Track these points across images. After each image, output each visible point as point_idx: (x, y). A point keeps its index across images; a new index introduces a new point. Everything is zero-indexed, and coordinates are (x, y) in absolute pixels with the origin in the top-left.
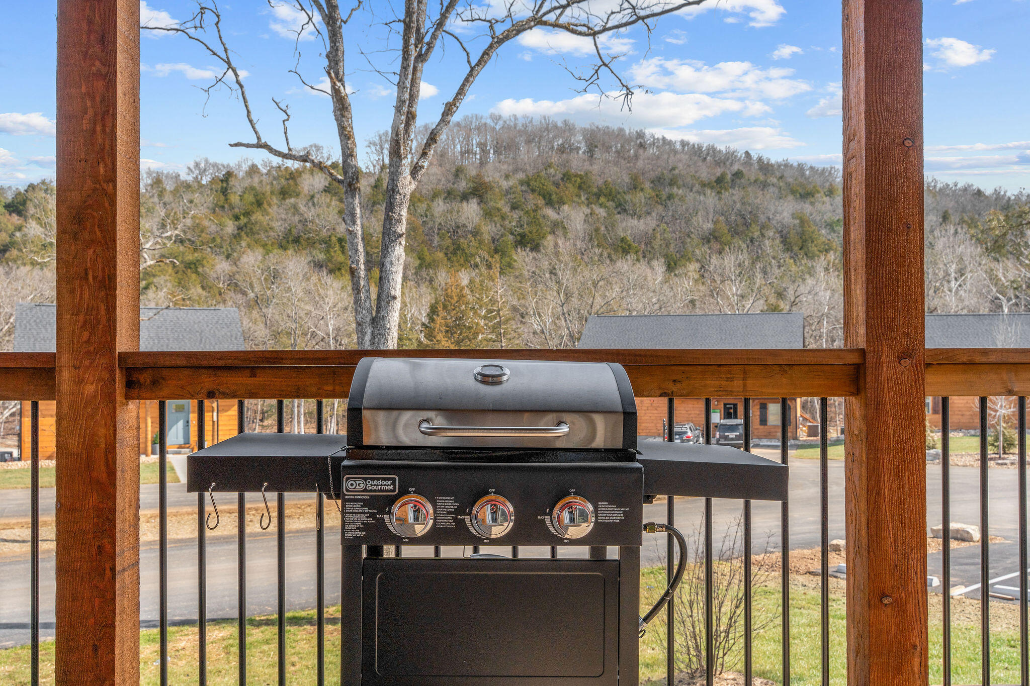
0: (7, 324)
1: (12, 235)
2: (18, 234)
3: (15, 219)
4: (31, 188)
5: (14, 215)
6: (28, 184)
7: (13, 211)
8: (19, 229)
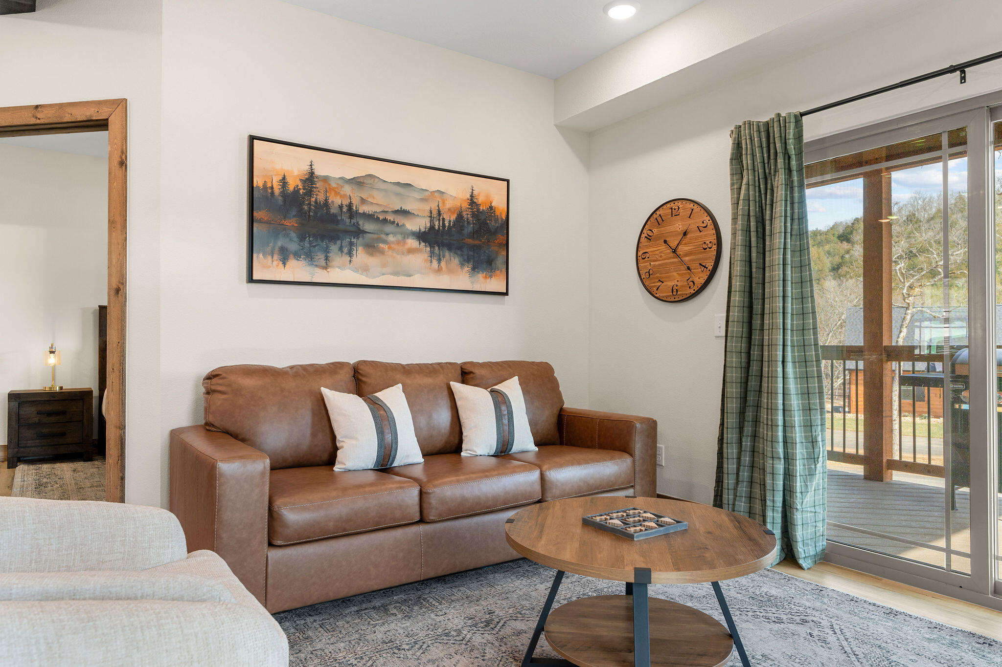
0: (839, 320)
1: (842, 257)
2: (847, 256)
3: (845, 245)
4: (856, 222)
5: (844, 242)
6: (854, 218)
7: (844, 240)
8: (848, 252)
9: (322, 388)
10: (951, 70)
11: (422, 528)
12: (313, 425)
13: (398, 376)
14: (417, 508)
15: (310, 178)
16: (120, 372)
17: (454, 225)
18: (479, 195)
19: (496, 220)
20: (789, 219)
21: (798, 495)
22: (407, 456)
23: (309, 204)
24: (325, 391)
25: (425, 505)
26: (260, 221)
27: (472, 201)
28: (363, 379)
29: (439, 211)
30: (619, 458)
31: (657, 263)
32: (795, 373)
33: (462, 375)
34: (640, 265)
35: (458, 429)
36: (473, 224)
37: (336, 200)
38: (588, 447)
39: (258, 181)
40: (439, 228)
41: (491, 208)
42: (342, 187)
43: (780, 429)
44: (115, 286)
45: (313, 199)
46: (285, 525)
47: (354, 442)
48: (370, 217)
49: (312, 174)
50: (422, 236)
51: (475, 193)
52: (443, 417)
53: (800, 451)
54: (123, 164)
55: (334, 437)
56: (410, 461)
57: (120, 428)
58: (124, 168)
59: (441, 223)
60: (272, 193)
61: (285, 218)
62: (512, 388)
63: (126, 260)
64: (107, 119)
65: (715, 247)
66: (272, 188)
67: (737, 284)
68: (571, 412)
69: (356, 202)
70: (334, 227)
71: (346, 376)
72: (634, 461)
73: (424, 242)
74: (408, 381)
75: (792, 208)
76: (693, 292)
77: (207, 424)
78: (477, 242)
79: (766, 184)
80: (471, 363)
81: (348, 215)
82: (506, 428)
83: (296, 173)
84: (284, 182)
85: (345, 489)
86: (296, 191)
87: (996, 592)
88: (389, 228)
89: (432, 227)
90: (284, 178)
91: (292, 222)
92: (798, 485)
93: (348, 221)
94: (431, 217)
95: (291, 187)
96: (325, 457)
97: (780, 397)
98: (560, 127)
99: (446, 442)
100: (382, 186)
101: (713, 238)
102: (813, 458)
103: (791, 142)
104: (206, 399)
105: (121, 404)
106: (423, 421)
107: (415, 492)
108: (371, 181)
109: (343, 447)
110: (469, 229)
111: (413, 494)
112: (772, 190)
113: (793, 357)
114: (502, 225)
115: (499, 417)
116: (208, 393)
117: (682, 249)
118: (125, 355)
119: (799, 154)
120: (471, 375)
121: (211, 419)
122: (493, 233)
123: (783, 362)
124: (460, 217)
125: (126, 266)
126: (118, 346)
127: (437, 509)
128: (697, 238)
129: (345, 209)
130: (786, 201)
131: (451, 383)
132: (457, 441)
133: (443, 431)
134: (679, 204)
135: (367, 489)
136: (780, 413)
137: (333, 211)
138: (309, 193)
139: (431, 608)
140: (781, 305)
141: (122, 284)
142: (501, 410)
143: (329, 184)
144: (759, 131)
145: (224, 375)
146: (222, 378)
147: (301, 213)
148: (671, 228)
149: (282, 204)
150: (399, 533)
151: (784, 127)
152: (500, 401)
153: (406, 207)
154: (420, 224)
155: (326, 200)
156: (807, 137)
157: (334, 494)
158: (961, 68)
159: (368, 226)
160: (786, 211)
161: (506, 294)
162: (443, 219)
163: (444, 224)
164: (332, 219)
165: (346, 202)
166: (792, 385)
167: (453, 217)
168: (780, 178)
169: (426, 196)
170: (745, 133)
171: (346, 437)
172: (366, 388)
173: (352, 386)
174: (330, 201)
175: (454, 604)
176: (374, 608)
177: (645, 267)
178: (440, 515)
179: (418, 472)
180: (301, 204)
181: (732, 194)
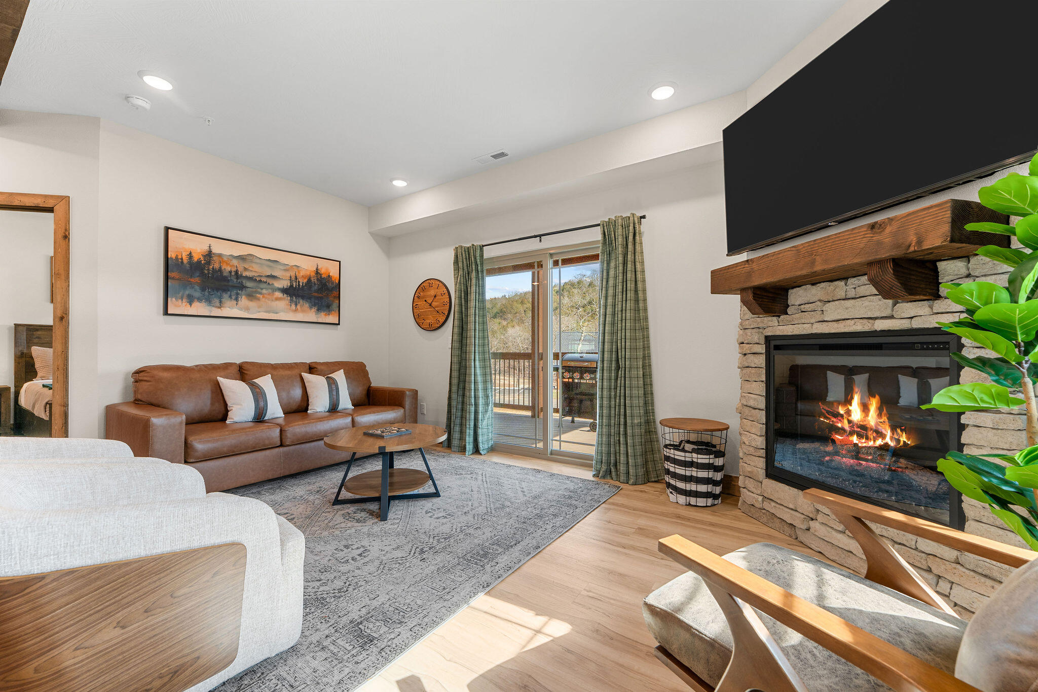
9: (218, 378)
10: (535, 237)
11: (281, 449)
12: (212, 398)
13: (269, 370)
14: (278, 439)
15: (209, 255)
16: (64, 370)
17: (306, 285)
18: (321, 269)
19: (333, 283)
20: (477, 294)
21: (480, 421)
22: (274, 414)
23: (209, 270)
24: (220, 379)
25: (283, 437)
26: (173, 278)
27: (317, 272)
28: (246, 372)
29: (296, 277)
30: (397, 409)
31: (422, 310)
32: (480, 365)
33: (309, 369)
34: (415, 311)
35: (306, 399)
36: (318, 285)
37: (227, 268)
38: (383, 405)
39: (171, 254)
40: (296, 286)
41: (329, 276)
42: (231, 260)
43: (473, 391)
44: (60, 316)
45: (211, 267)
46: (196, 451)
47: (239, 407)
48: (250, 279)
49: (210, 252)
50: (285, 291)
51: (319, 267)
52: (297, 393)
53: (481, 401)
54: (66, 237)
55: (226, 405)
56: (276, 416)
57: (64, 406)
58: (67, 240)
59: (297, 284)
60: (182, 262)
61: (191, 277)
62: (340, 376)
63: (69, 301)
64: (53, 208)
65: (448, 304)
66: (182, 259)
67: (456, 323)
68: (374, 388)
69: (240, 270)
70: (226, 284)
71: (235, 370)
72: (405, 411)
73: (286, 294)
74: (275, 373)
75: (479, 289)
76: (438, 326)
77: (136, 400)
78: (321, 295)
79: (469, 276)
80: (316, 363)
81: (235, 277)
82: (335, 397)
83: (199, 251)
84: (190, 256)
85: (234, 431)
86: (199, 262)
87: (551, 454)
88: (262, 286)
89: (291, 286)
90: (191, 253)
91: (196, 280)
92: (480, 416)
93: (235, 280)
94: (291, 280)
95: (195, 259)
96: (220, 416)
97: (473, 376)
98: (372, 234)
99: (299, 406)
100: (258, 261)
101: (448, 300)
102: (487, 404)
103: (478, 258)
104: (136, 387)
105: (65, 390)
106: (284, 395)
107: (278, 430)
108: (252, 258)
109: (232, 410)
110: (316, 287)
111: (277, 431)
112: (471, 279)
113: (479, 358)
114: (336, 286)
115: (330, 391)
116: (136, 381)
117: (434, 304)
118: (68, 359)
119: (482, 264)
120: (315, 369)
121: (139, 397)
122: (330, 290)
123: (474, 360)
124: (309, 280)
125: (69, 303)
126: (62, 353)
127: (290, 438)
128: (441, 299)
129: (233, 273)
130: (476, 285)
131: (302, 373)
132: (305, 405)
133: (297, 400)
134: (433, 281)
135: (247, 430)
136: (473, 384)
137: (225, 274)
138: (209, 263)
139: (287, 489)
140: (474, 333)
141: (66, 314)
142: (331, 387)
143: (223, 259)
144: (465, 251)
145: (149, 371)
146: (148, 373)
147: (202, 274)
148: (429, 293)
149: (189, 268)
150: (268, 452)
151: (475, 251)
152: (332, 383)
153: (274, 274)
154: (285, 284)
155: (220, 268)
156: (485, 256)
157: (227, 433)
158: (540, 236)
159: (249, 284)
160: (476, 290)
161: (339, 324)
162: (299, 282)
163: (299, 285)
164: (225, 279)
165: (234, 269)
166: (478, 371)
167: (305, 281)
168: (474, 274)
169: (287, 268)
170: (459, 251)
171: (234, 404)
172: (247, 377)
173: (238, 376)
174: (223, 268)
175: (300, 486)
176: (252, 493)
177: (416, 312)
178: (292, 442)
179: (281, 421)
180: (203, 269)
181: (455, 280)
